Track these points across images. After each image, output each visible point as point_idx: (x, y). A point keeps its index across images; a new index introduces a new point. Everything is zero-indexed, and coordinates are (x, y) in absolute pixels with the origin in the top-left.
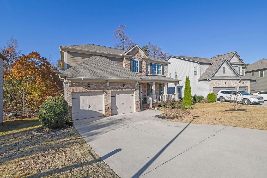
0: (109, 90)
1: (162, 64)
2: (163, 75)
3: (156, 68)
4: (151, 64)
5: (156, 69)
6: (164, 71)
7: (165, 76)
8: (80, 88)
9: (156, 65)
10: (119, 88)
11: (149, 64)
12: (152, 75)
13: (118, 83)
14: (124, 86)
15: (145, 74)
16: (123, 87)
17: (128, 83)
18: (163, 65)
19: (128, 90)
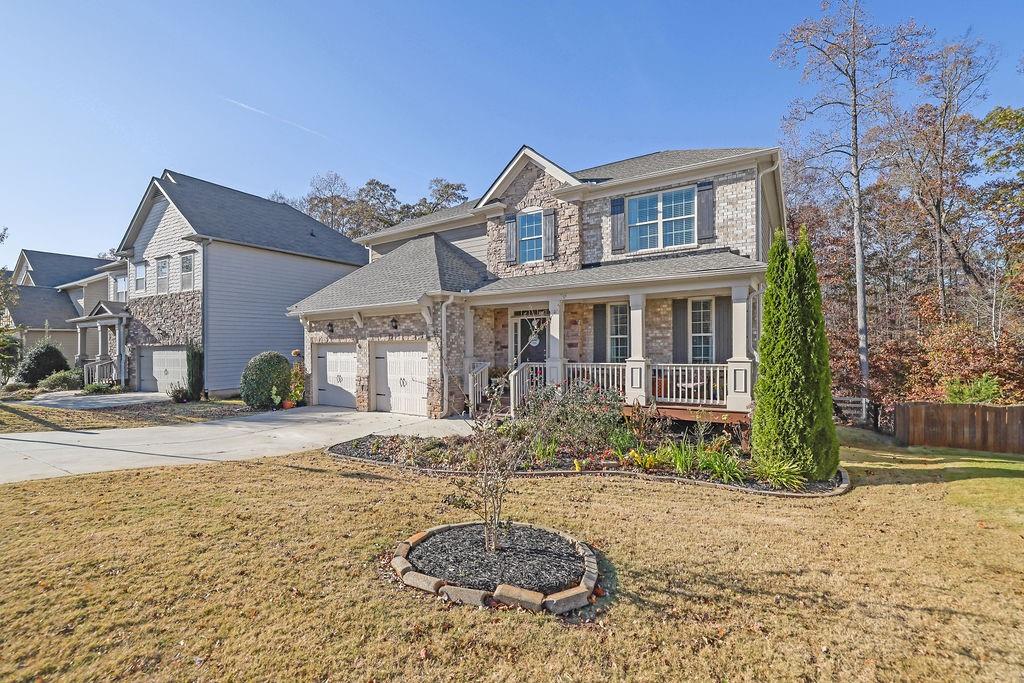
0: (364, 338)
1: (701, 178)
2: (704, 247)
3: (657, 212)
4: (617, 206)
5: (660, 220)
6: (719, 220)
7: (726, 249)
8: (321, 333)
9: (654, 201)
10: (385, 333)
11: (608, 208)
12: (621, 262)
13: (384, 317)
14: (396, 327)
15: (574, 260)
16: (395, 330)
17: (407, 315)
18: (707, 186)
19: (406, 338)
